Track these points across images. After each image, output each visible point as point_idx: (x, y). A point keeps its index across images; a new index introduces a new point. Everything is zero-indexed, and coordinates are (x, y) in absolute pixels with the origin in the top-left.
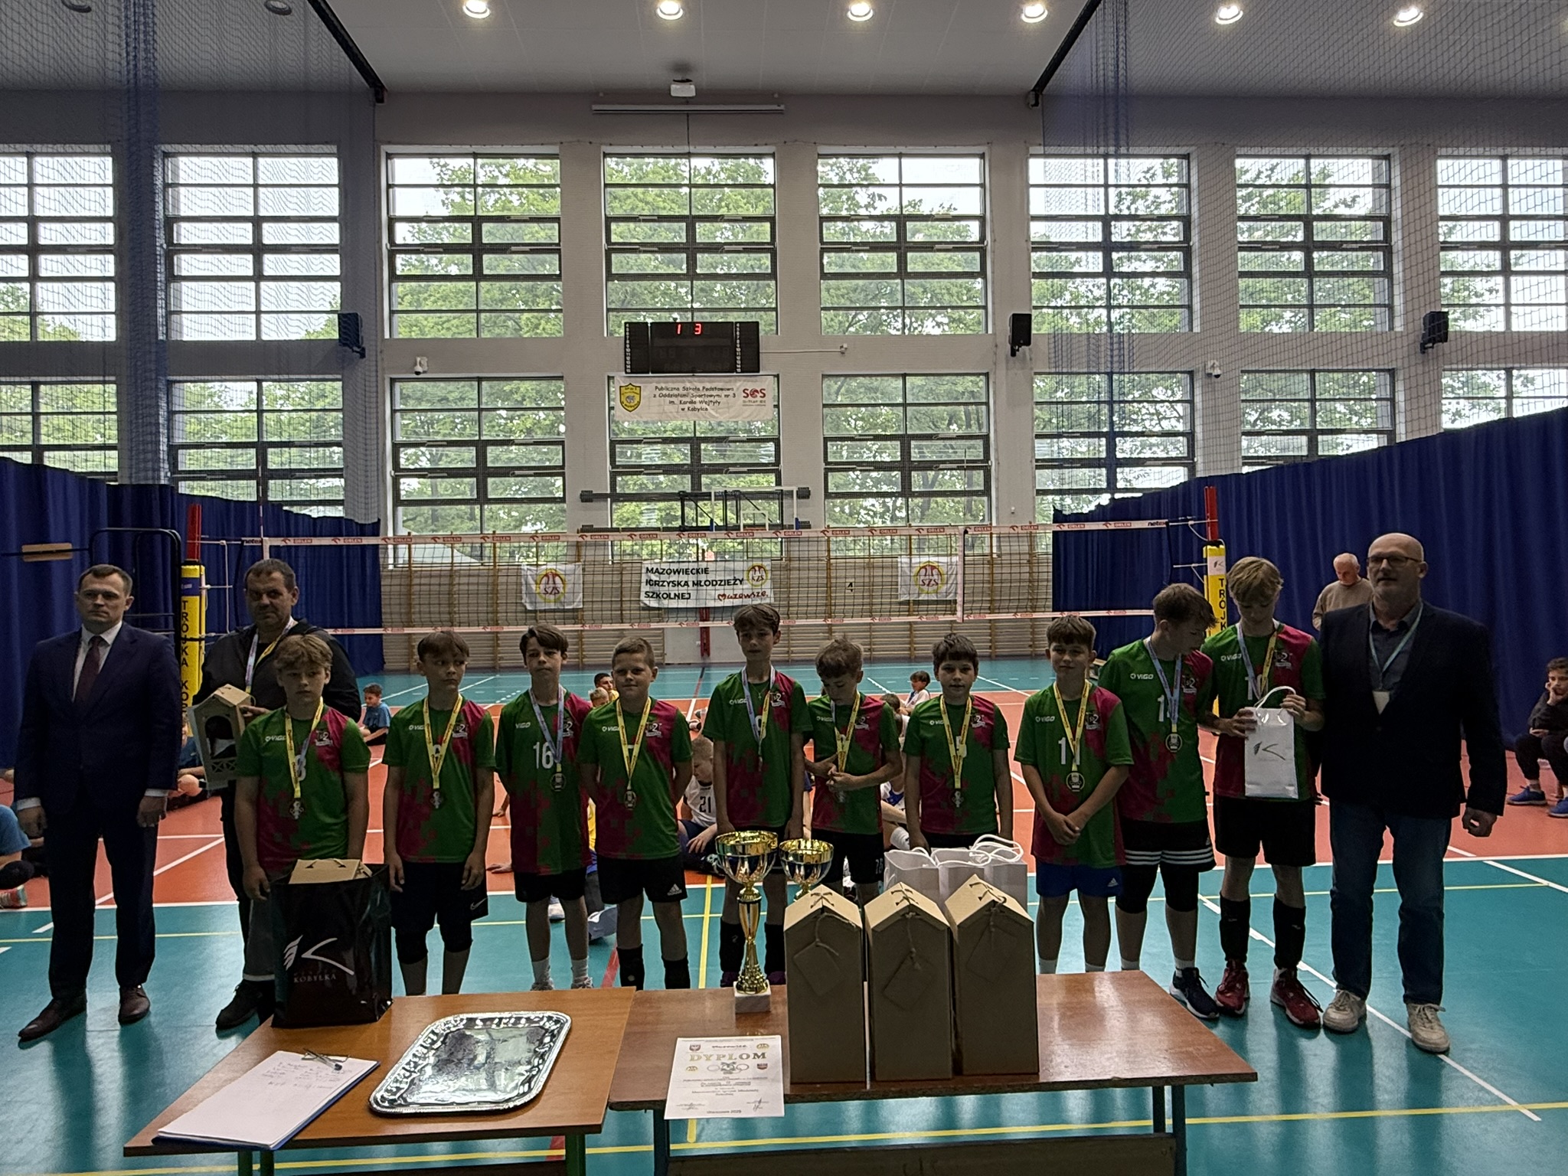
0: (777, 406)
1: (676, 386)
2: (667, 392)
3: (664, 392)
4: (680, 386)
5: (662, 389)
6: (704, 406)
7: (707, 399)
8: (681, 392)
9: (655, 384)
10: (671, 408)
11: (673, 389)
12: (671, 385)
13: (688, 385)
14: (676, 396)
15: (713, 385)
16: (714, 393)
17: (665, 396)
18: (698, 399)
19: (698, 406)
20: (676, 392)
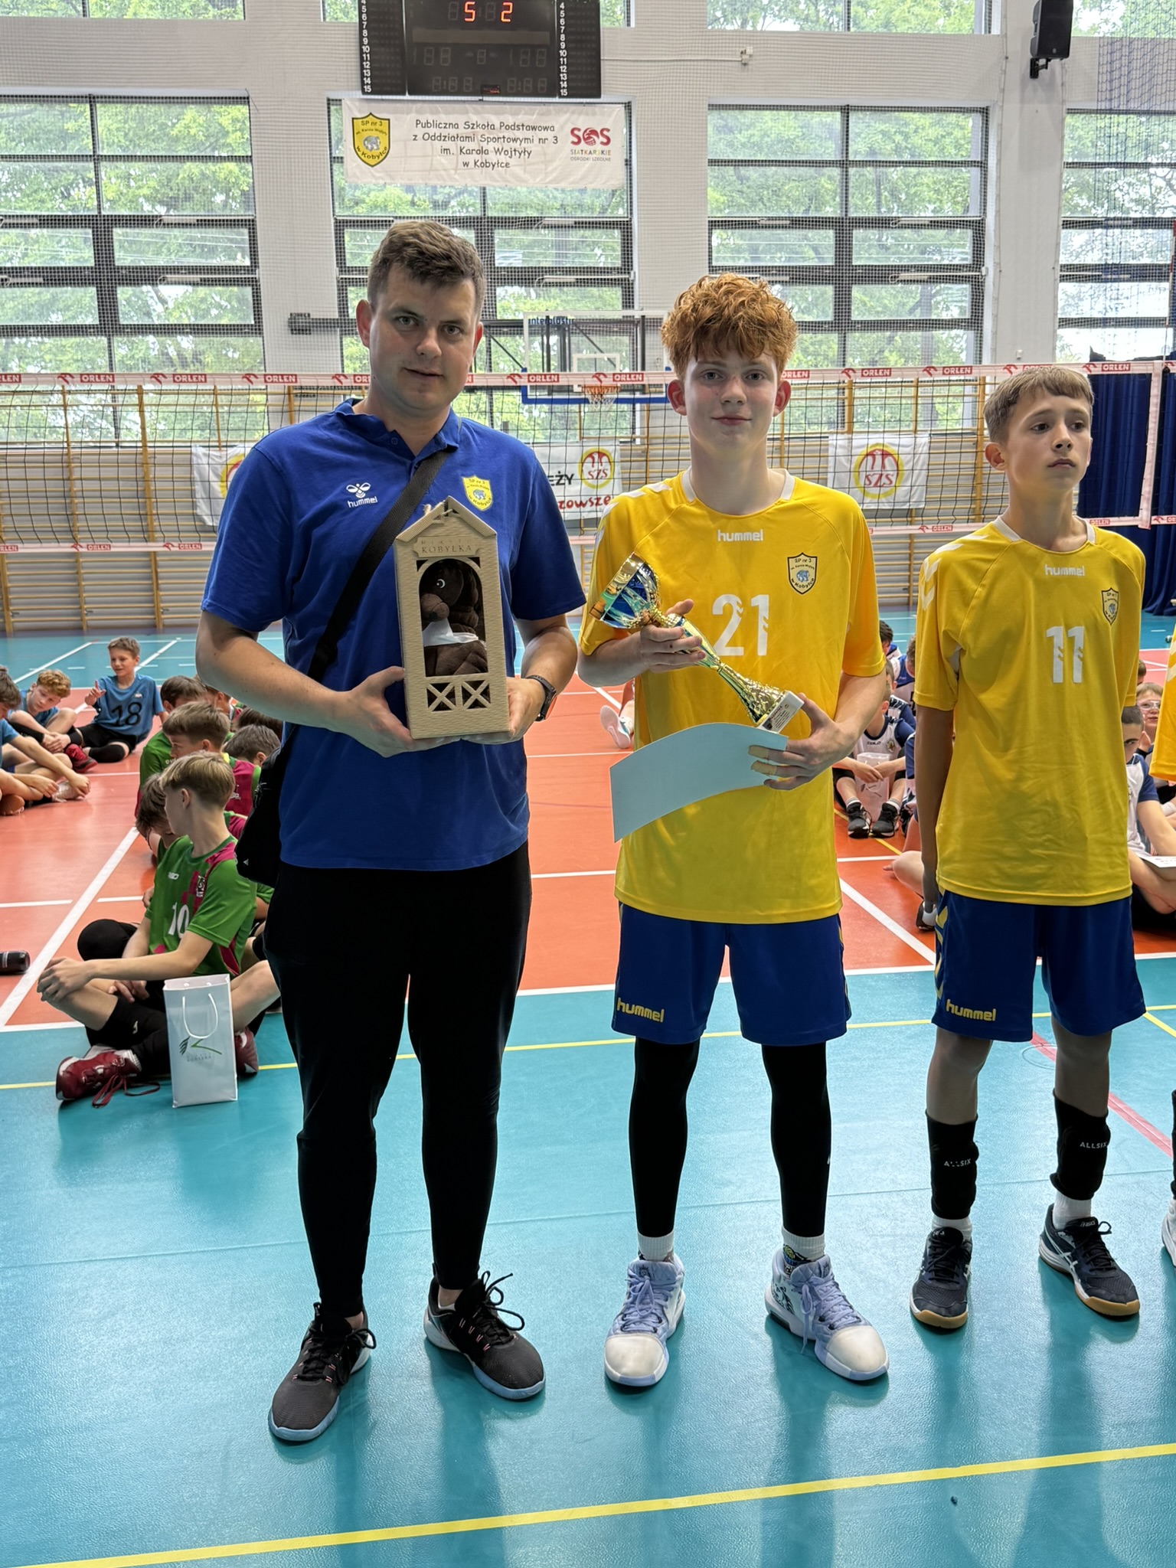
0: (628, 163)
1: (452, 119)
2: (437, 131)
3: (432, 131)
4: (461, 119)
5: (427, 125)
6: (503, 158)
7: (507, 146)
8: (462, 131)
9: (414, 116)
10: (444, 160)
11: (447, 125)
12: (443, 118)
13: (474, 118)
14: (454, 138)
15: (521, 119)
16: (519, 134)
17: (433, 138)
18: (491, 146)
19: (492, 158)
20: (453, 132)
